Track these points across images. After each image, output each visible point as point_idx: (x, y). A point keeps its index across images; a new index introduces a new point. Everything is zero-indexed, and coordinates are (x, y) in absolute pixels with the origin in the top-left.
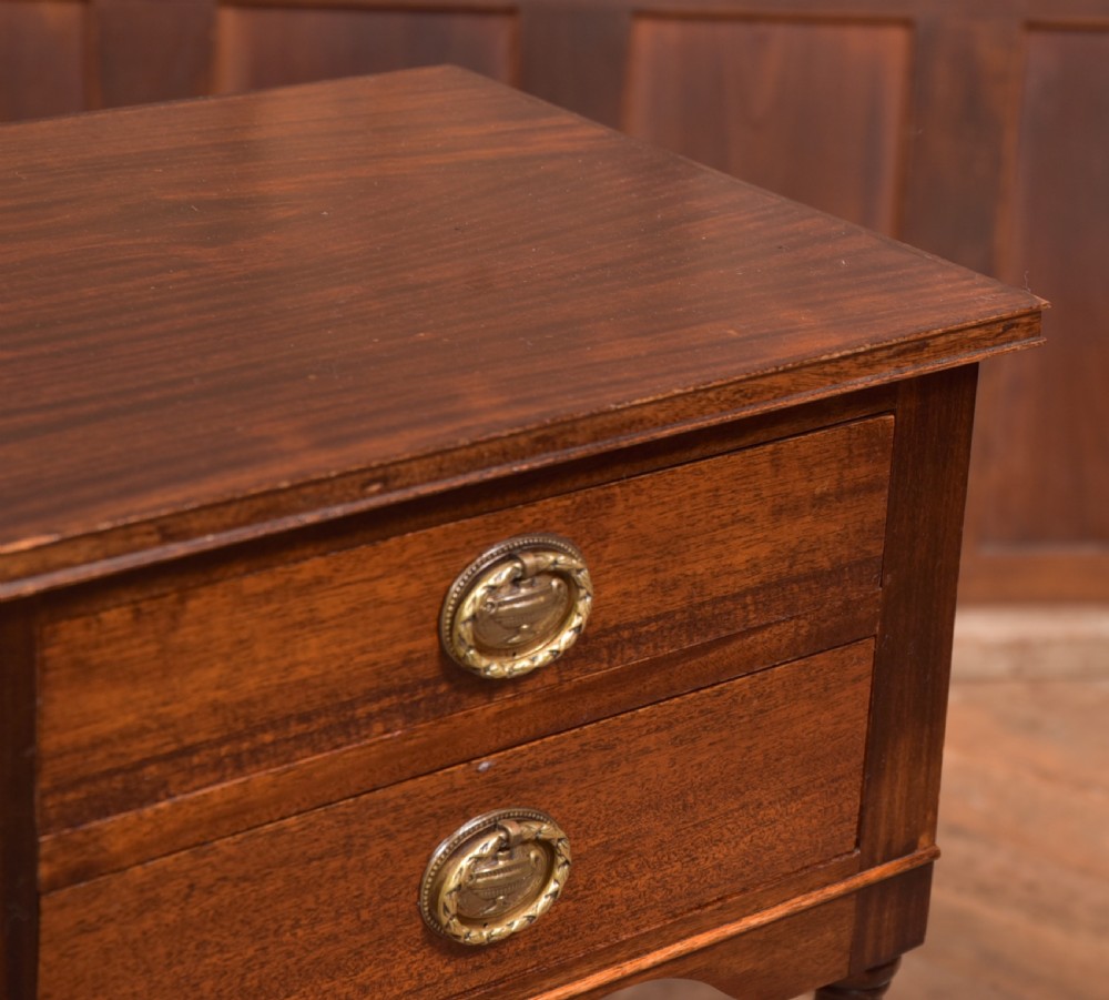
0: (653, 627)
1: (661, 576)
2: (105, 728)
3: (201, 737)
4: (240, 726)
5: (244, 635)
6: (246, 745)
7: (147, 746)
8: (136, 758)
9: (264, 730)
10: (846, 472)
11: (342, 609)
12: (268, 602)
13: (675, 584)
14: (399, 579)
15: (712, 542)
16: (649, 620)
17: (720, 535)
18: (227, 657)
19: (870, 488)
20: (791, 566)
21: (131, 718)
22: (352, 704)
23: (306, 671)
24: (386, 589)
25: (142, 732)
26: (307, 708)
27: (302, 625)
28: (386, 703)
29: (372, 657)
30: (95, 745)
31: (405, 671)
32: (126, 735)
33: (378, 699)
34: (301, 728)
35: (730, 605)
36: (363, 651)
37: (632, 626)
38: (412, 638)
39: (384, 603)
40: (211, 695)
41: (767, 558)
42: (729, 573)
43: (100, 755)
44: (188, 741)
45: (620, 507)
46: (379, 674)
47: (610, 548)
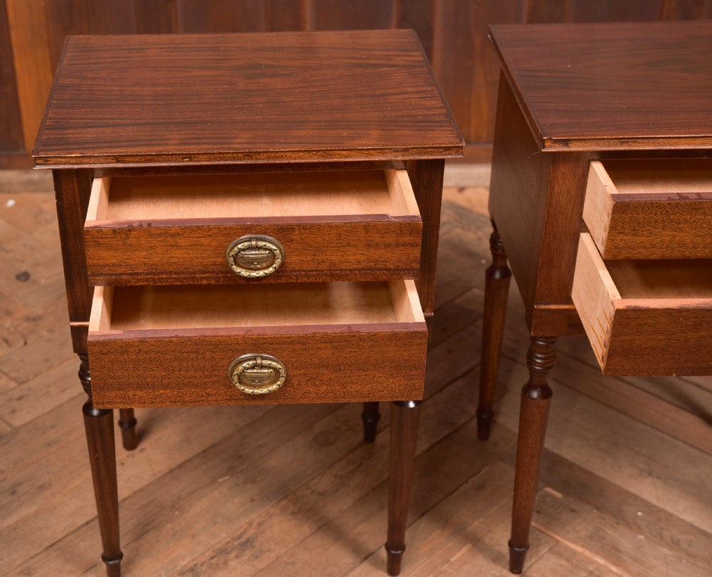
0: (315, 273)
1: (317, 258)
2: (107, 262)
3: (140, 271)
4: (154, 271)
5: (152, 245)
6: (156, 277)
7: (122, 270)
8: (119, 272)
9: (162, 274)
10: (400, 238)
11: (188, 244)
12: (160, 237)
13: (323, 262)
14: (209, 239)
15: (339, 250)
16: (312, 271)
17: (342, 249)
18: (147, 250)
19: (412, 245)
20: (375, 265)
21: (115, 261)
22: (195, 273)
23: (176, 260)
24: (203, 241)
25: (120, 265)
26: (177, 270)
27: (173, 246)
28: (207, 275)
29: (201, 260)
30: (104, 266)
31: (214, 267)
32: (114, 265)
33: (204, 274)
34: (176, 276)
35: (348, 273)
36: (197, 258)
37: (305, 271)
38: (216, 257)
39: (203, 245)
40: (143, 260)
41: (363, 260)
42: (347, 262)
43: (106, 269)
44: (136, 271)
45: (297, 232)
46: (204, 266)
47: (294, 245)
